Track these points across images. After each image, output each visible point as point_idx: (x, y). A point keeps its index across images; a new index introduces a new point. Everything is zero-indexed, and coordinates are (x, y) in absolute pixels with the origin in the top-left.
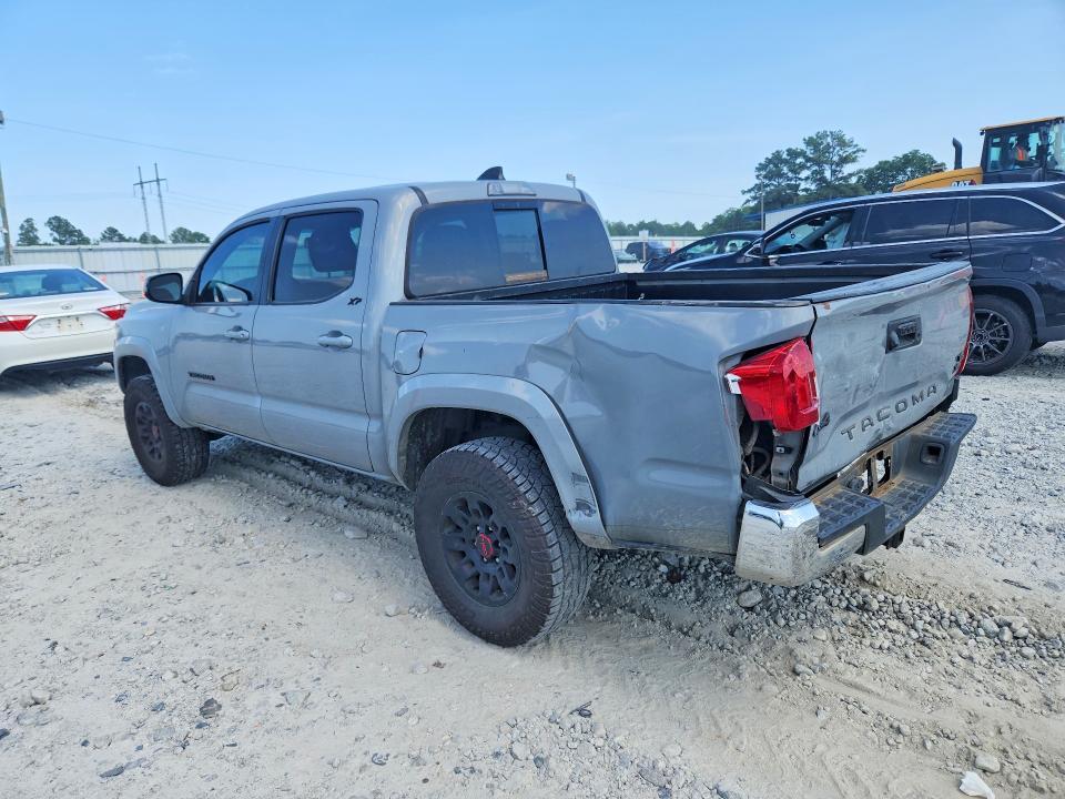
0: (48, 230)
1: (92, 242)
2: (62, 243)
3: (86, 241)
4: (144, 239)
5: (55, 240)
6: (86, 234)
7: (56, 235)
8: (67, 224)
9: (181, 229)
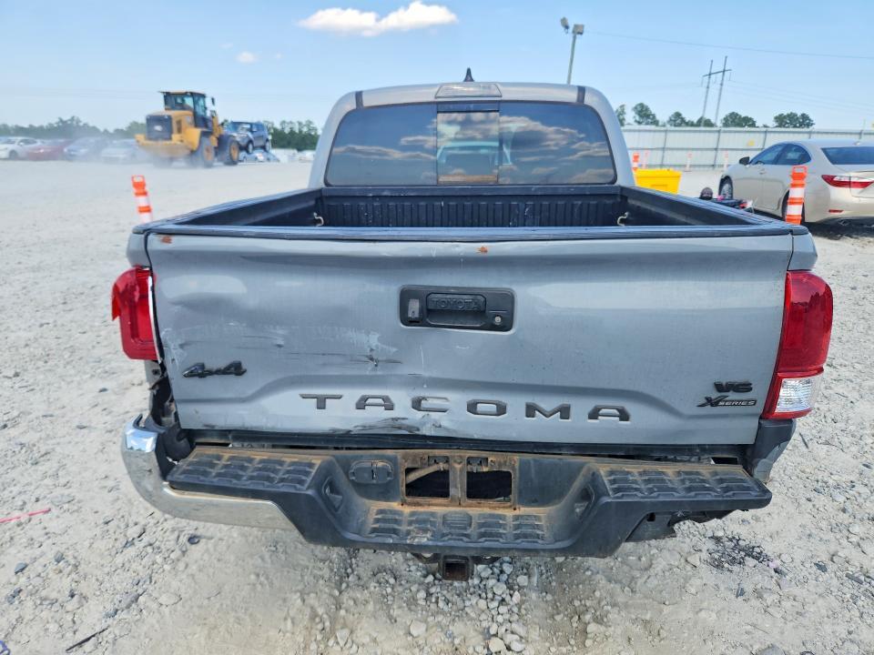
0: (633, 114)
1: (660, 124)
2: (639, 123)
3: (656, 123)
4: (699, 123)
5: (636, 121)
6: (658, 118)
7: (637, 118)
8: (647, 109)
9: (733, 113)
